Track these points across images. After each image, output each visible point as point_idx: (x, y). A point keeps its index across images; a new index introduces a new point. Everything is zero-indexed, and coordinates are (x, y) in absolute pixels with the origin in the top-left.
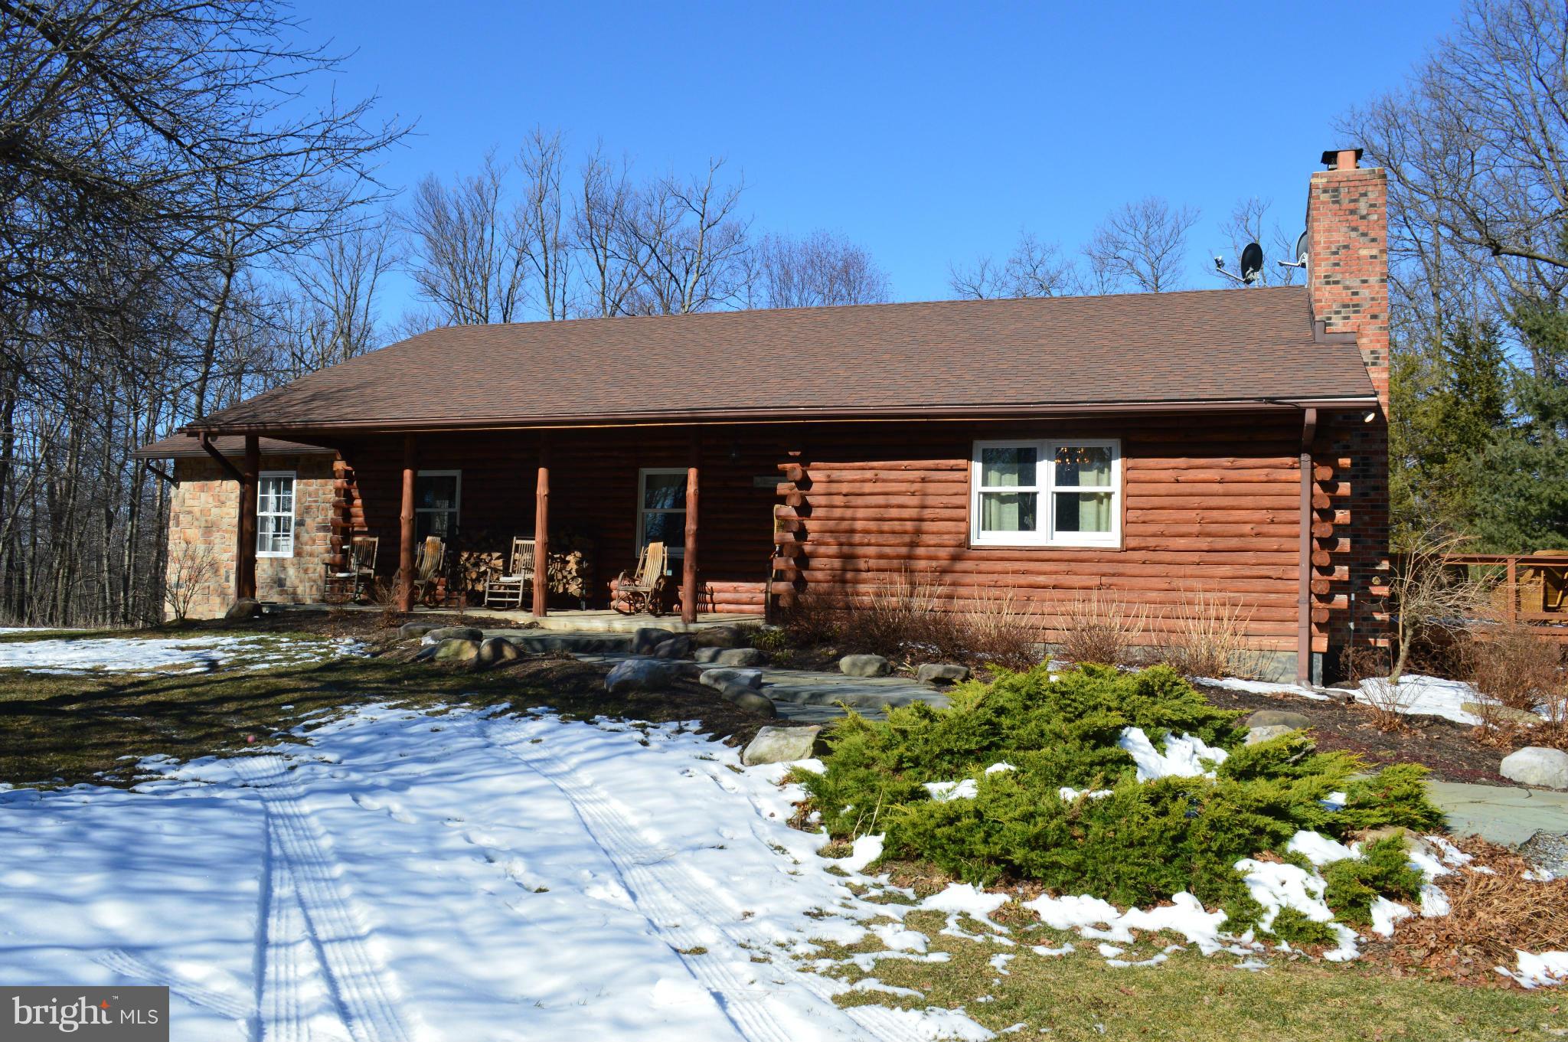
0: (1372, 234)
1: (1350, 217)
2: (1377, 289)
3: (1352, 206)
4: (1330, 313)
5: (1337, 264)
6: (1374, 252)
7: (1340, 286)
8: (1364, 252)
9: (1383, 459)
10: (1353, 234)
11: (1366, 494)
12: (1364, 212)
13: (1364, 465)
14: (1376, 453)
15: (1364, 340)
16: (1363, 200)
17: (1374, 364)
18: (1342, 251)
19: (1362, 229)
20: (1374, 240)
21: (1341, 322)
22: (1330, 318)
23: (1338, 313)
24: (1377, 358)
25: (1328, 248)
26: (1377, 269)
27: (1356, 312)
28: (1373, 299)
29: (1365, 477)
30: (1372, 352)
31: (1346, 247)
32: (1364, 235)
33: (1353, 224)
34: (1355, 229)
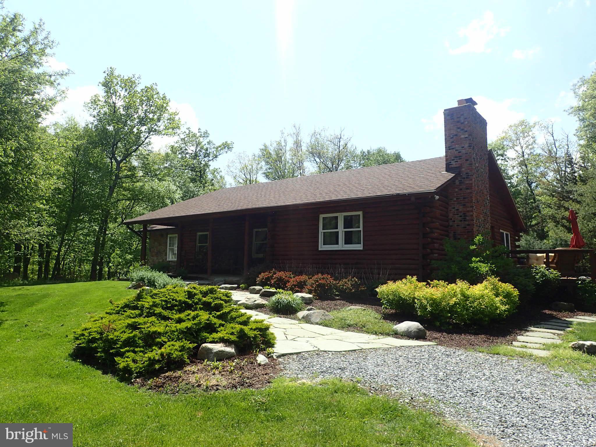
0: (466, 129)
1: (457, 124)
2: (467, 149)
3: (458, 119)
4: (451, 160)
5: (453, 142)
6: (467, 136)
7: (454, 150)
8: (463, 136)
9: (471, 213)
10: (459, 130)
11: (465, 227)
12: (462, 121)
13: (464, 216)
14: (468, 211)
15: (463, 169)
16: (462, 117)
17: (467, 178)
18: (455, 137)
19: (462, 128)
20: (466, 131)
21: (454, 163)
22: (451, 162)
23: (453, 160)
24: (468, 175)
25: (450, 136)
26: (468, 142)
27: (460, 159)
28: (466, 153)
29: (464, 221)
30: (466, 173)
31: (456, 135)
32: (463, 130)
33: (459, 127)
34: (459, 128)
